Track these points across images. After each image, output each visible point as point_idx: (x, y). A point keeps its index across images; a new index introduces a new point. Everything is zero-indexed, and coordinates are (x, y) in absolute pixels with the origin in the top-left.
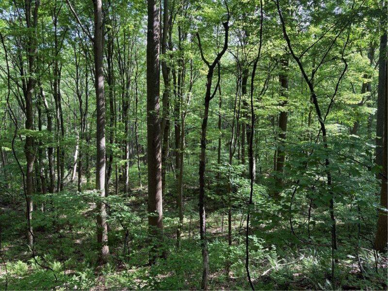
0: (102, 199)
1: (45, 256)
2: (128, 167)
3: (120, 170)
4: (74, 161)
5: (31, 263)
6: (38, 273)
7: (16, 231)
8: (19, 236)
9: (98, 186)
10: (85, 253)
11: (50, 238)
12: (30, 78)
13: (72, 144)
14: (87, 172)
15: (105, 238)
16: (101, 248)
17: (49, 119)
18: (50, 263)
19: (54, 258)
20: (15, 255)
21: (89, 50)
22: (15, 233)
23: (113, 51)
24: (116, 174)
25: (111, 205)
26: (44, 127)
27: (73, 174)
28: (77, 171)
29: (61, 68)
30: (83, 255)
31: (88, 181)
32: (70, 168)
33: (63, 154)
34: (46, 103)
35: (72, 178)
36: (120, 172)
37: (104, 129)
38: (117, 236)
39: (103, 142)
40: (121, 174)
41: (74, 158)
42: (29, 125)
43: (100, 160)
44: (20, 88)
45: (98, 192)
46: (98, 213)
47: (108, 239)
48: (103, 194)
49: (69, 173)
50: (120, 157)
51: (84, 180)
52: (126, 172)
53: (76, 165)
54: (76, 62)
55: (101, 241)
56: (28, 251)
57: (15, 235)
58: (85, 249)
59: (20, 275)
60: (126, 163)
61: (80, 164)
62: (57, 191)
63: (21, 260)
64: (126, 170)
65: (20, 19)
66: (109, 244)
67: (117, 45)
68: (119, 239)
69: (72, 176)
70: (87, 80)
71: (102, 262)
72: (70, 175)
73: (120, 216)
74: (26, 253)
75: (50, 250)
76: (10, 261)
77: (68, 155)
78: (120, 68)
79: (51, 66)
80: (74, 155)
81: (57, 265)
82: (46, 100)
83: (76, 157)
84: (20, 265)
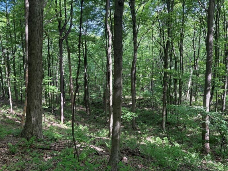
0: (207, 113)
1: (171, 138)
2: (225, 94)
3: (219, 96)
4: (188, 88)
5: (164, 140)
6: (167, 146)
7: (157, 121)
8: (158, 124)
9: (204, 104)
10: (193, 143)
11: (173, 129)
12: (168, 40)
13: (188, 77)
14: (196, 95)
15: (207, 138)
16: (204, 143)
17: (176, 62)
18: (173, 143)
19: (176, 141)
20: (156, 133)
21: (203, 18)
22: (156, 122)
23: (219, 15)
24: (216, 98)
25: (213, 118)
26: (172, 68)
27: (187, 95)
28: (189, 93)
29: (184, 33)
30: (192, 144)
31: (196, 100)
32: (186, 91)
33: (182, 83)
34: (175, 54)
35: (186, 98)
36: (218, 97)
37: (211, 68)
38: (216, 139)
39: (210, 77)
40: (220, 98)
41: (188, 86)
42: (166, 66)
43: (207, 88)
44: (162, 47)
45: (204, 108)
46: (204, 121)
47: (209, 139)
48: (208, 110)
49: (185, 94)
50: (219, 87)
51: (194, 99)
52: (224, 98)
53: (189, 90)
54: (194, 27)
55: (204, 139)
56: (162, 133)
57: (156, 123)
58: (193, 141)
59: (159, 144)
60: (224, 92)
61: (191, 90)
62: (178, 104)
63: (159, 137)
64: (223, 96)
65: (164, 9)
66: (210, 142)
67: (223, 11)
68: (218, 141)
69: (186, 96)
70: (200, 37)
71: (204, 152)
72: (185, 96)
73: (220, 126)
74: (161, 134)
75: (173, 136)
76: (154, 136)
77: (185, 84)
78: (224, 26)
79: (179, 33)
80: (188, 84)
81: (177, 145)
82: (175, 52)
83: (189, 85)
84: (159, 139)
